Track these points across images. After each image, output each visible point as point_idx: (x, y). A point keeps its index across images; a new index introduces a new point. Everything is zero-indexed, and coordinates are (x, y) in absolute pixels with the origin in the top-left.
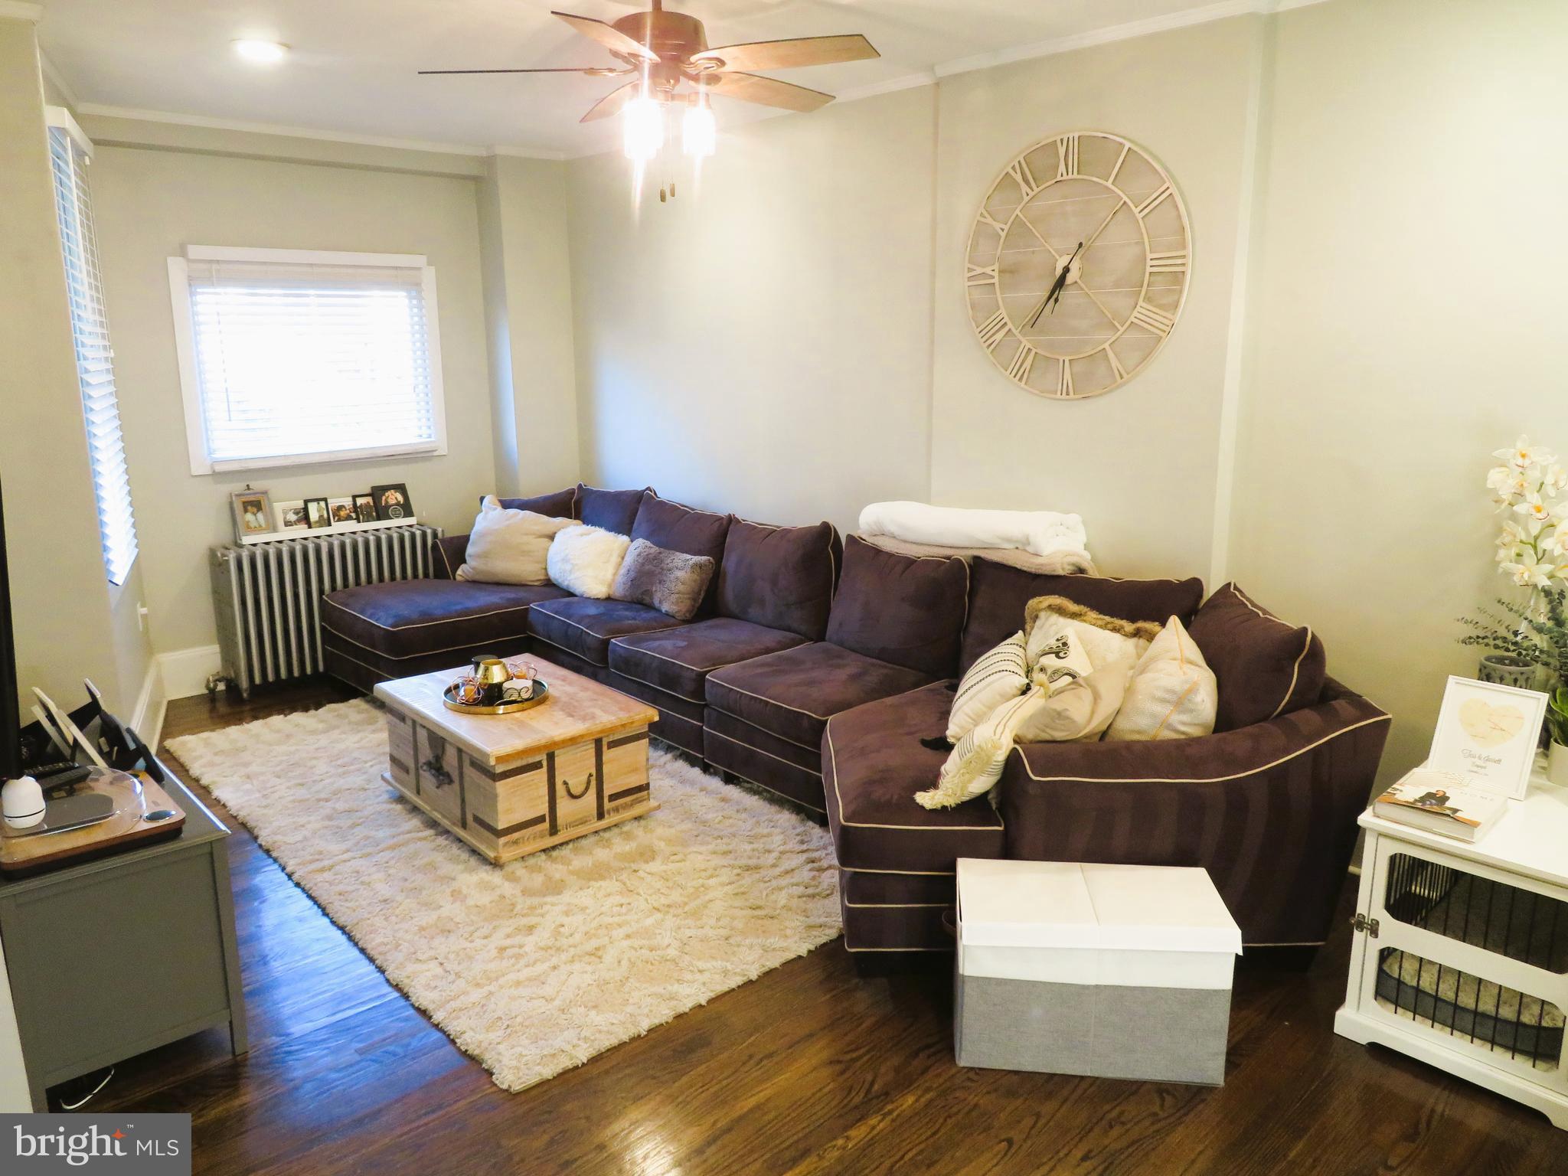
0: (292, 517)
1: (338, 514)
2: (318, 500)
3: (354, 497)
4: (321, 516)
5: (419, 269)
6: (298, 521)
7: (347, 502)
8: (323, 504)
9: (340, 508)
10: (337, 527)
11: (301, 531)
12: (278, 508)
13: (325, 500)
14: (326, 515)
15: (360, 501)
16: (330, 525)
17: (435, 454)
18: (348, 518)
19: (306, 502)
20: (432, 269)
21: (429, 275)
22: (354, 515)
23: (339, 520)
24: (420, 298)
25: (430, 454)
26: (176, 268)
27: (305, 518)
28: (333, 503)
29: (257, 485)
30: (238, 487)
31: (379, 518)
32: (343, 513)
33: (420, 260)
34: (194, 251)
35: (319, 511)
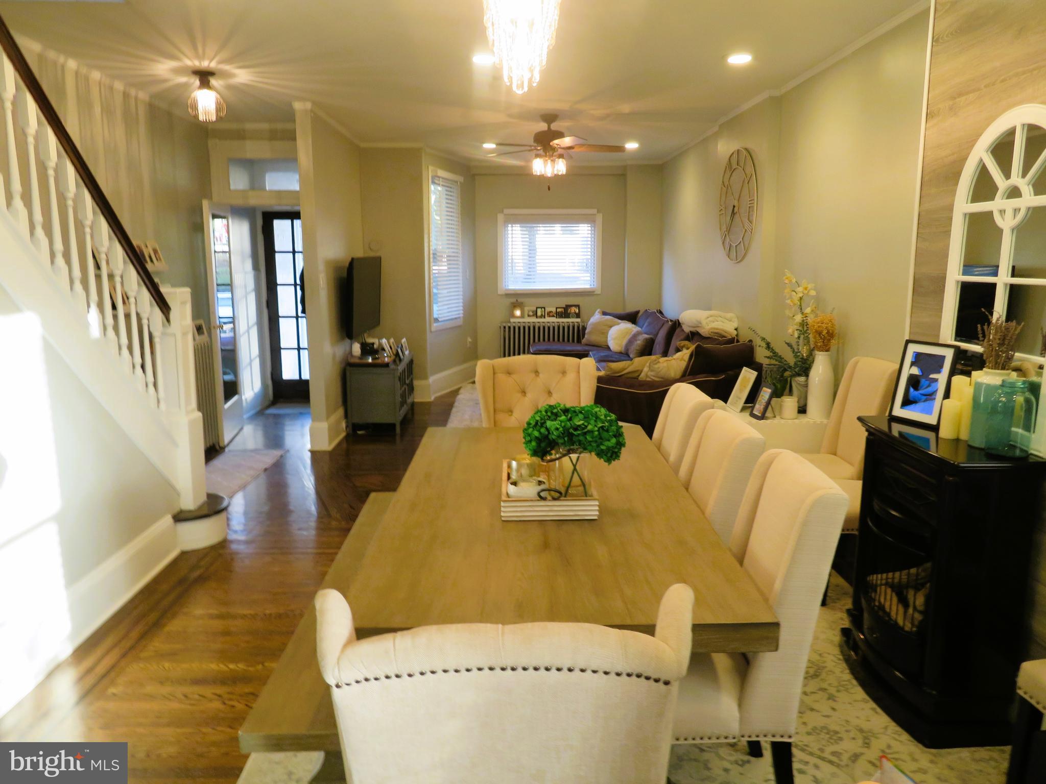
0: (531, 313)
1: (550, 314)
2: (541, 308)
3: (557, 308)
4: (542, 315)
5: (595, 215)
6: (533, 315)
7: (554, 310)
8: (543, 309)
9: (551, 312)
10: (548, 319)
11: (534, 319)
12: (526, 309)
13: (544, 308)
14: (544, 314)
15: (558, 310)
16: (545, 317)
17: (595, 293)
18: (553, 316)
19: (537, 308)
20: (601, 215)
21: (599, 218)
22: (555, 315)
23: (549, 316)
24: (595, 227)
25: (591, 293)
26: (500, 217)
27: (535, 314)
28: (548, 310)
29: (519, 300)
30: (514, 300)
31: (565, 317)
32: (551, 314)
33: (594, 211)
34: (507, 211)
35: (542, 312)
